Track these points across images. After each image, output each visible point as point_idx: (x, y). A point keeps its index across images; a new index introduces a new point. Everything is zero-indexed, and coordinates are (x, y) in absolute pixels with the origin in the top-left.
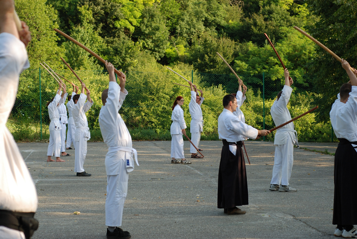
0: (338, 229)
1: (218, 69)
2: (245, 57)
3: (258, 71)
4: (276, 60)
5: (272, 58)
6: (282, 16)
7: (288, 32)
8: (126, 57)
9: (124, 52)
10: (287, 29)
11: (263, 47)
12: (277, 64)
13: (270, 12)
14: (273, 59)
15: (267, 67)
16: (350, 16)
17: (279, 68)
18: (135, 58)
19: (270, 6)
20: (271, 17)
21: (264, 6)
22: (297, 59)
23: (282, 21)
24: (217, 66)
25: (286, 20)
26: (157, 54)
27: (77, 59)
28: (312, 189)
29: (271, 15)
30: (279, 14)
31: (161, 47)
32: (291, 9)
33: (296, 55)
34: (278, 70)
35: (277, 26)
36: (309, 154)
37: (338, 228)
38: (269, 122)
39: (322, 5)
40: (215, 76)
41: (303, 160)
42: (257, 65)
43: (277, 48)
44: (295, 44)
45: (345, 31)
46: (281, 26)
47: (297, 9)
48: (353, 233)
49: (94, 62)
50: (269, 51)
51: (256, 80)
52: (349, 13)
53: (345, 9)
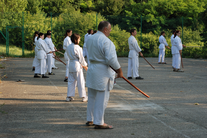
1: (114, 15)
2: (129, 8)
3: (138, 17)
8: (60, 7)
9: (58, 4)
12: (150, 13)
17: (151, 15)
18: (65, 8)
24: (114, 14)
26: (76, 6)
27: (32, 8)
31: (79, 1)
34: (150, 16)
38: (148, 46)
40: (113, 19)
42: (138, 14)
49: (42, 10)
51: (137, 22)
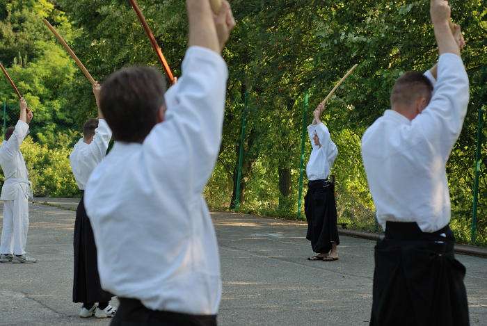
0: (85, 309)
4: (28, 85)
5: (22, 83)
6: (38, 26)
7: (46, 48)
10: (45, 44)
11: (11, 67)
13: (22, 20)
14: (24, 85)
15: (16, 95)
16: (118, 30)
19: (21, 11)
20: (23, 27)
21: (13, 11)
22: (58, 86)
23: (38, 33)
25: (43, 31)
28: (57, 259)
29: (23, 24)
30: (33, 23)
32: (50, 17)
33: (56, 80)
35: (30, 39)
36: (62, 213)
37: (84, 306)
39: (84, 14)
41: (53, 222)
43: (30, 70)
44: (55, 65)
45: (112, 49)
46: (36, 39)
47: (58, 17)
48: (108, 311)
50: (19, 74)
52: (118, 26)
53: (112, 21)
